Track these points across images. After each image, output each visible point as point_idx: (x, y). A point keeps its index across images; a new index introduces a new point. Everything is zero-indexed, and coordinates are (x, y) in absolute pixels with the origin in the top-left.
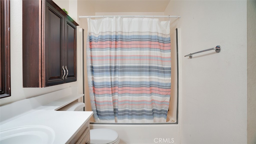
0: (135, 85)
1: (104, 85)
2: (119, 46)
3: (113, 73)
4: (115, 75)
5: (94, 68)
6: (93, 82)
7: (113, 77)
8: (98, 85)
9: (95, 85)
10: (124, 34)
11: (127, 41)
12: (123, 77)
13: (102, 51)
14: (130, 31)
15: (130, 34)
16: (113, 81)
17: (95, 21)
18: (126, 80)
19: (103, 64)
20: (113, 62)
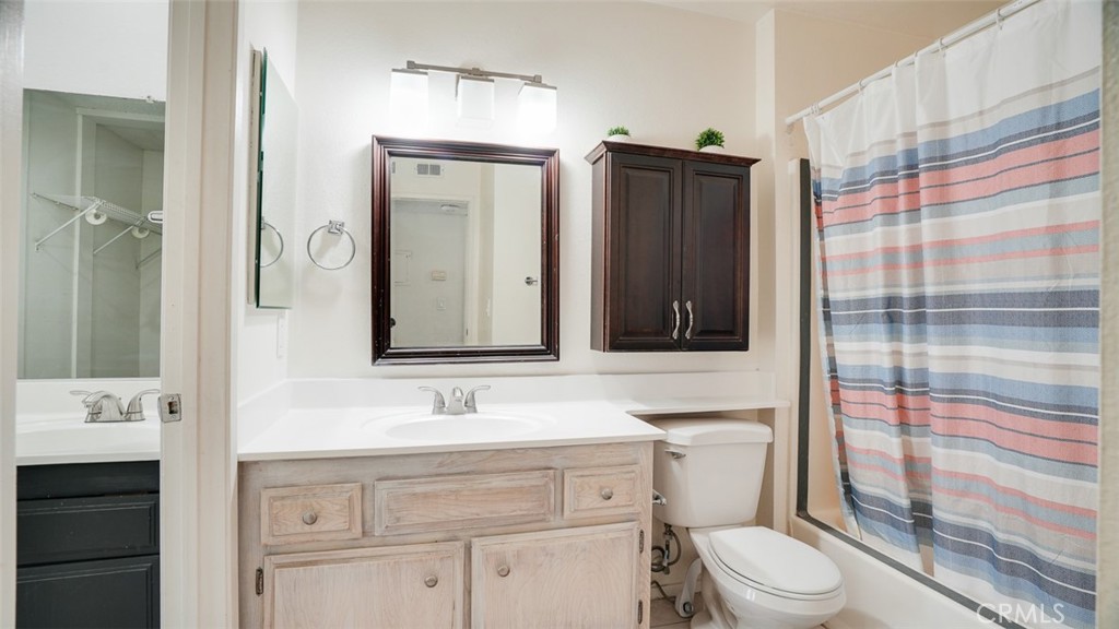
0: (1023, 403)
1: (869, 381)
2: (924, 197)
3: (906, 328)
4: (919, 337)
5: (831, 304)
6: (832, 360)
7: (907, 348)
8: (850, 375)
9: (839, 374)
10: (954, 132)
11: (976, 161)
12: (954, 350)
13: (859, 231)
14: (987, 105)
15: (989, 122)
16: (908, 364)
17: (826, 120)
18: (975, 368)
19: (864, 289)
20: (905, 275)
